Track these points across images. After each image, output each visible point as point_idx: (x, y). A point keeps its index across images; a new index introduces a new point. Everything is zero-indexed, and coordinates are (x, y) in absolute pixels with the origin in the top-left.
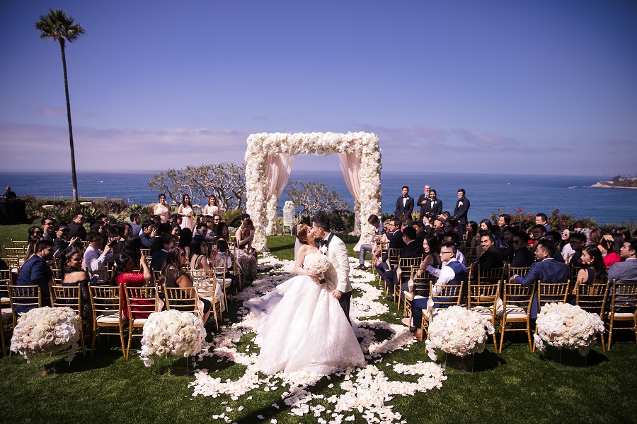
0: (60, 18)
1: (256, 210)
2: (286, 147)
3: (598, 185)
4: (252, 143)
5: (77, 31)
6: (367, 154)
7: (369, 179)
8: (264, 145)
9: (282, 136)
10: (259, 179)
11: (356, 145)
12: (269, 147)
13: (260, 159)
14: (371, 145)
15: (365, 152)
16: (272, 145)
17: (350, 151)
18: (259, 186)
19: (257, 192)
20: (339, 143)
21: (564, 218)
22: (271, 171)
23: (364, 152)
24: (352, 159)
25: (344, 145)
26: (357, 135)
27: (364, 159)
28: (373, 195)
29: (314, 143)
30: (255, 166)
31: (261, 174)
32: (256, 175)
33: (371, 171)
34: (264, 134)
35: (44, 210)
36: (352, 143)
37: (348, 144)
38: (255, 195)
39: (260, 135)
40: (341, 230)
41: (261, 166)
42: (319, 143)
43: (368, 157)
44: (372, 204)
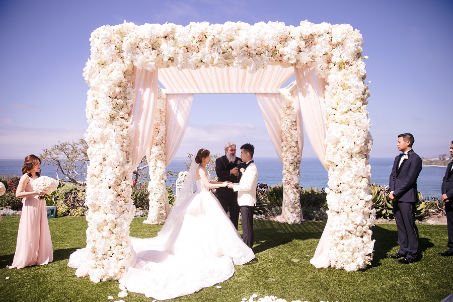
1: (105, 184)
2: (172, 49)
4: (99, 41)
6: (342, 65)
7: (347, 116)
8: (125, 46)
10: (112, 118)
11: (318, 46)
12: (135, 48)
13: (117, 76)
15: (338, 60)
16: (142, 45)
17: (305, 58)
18: (112, 131)
19: (107, 145)
20: (284, 40)
22: (142, 102)
23: (335, 59)
25: (292, 45)
28: (357, 149)
29: (231, 40)
30: (105, 88)
31: (117, 107)
32: (106, 108)
33: (351, 98)
36: (309, 41)
37: (303, 44)
38: (103, 151)
40: (261, 214)
41: (118, 90)
42: (241, 40)
43: (344, 71)
44: (355, 169)
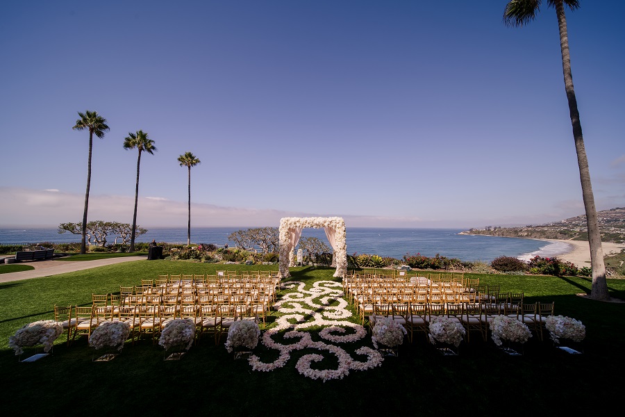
0: (190, 155)
2: (299, 225)
3: (462, 233)
4: (283, 222)
5: (198, 161)
6: (339, 228)
7: (340, 240)
8: (288, 223)
9: (297, 219)
11: (333, 223)
12: (290, 224)
13: (287, 230)
14: (341, 223)
16: (292, 223)
17: (330, 226)
20: (325, 222)
21: (442, 258)
22: (292, 236)
23: (337, 226)
24: (331, 230)
25: (327, 223)
26: (334, 218)
27: (337, 230)
28: (342, 248)
29: (313, 222)
30: (284, 233)
31: (287, 237)
32: (284, 238)
33: (341, 236)
34: (289, 218)
35: (172, 252)
36: (331, 222)
37: (329, 223)
39: (287, 219)
41: (287, 233)
42: (315, 222)
